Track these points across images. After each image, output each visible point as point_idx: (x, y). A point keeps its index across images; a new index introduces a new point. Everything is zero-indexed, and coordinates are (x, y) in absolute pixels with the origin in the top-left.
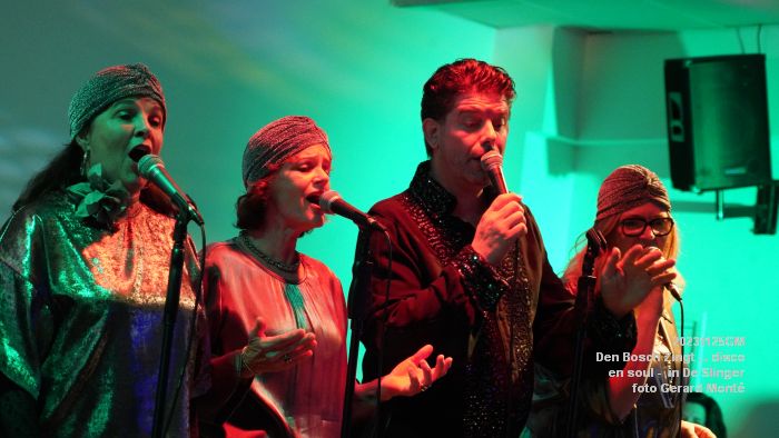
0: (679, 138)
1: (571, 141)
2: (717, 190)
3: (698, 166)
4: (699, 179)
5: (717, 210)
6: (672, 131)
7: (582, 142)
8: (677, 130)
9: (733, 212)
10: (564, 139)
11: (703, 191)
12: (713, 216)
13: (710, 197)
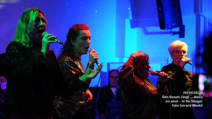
0: (161, 18)
1: (136, 20)
2: (171, 29)
3: (166, 24)
4: (166, 27)
5: (171, 33)
6: (159, 16)
7: (138, 20)
8: (160, 16)
9: (175, 33)
10: (134, 20)
11: (167, 29)
12: (170, 35)
13: (169, 30)
